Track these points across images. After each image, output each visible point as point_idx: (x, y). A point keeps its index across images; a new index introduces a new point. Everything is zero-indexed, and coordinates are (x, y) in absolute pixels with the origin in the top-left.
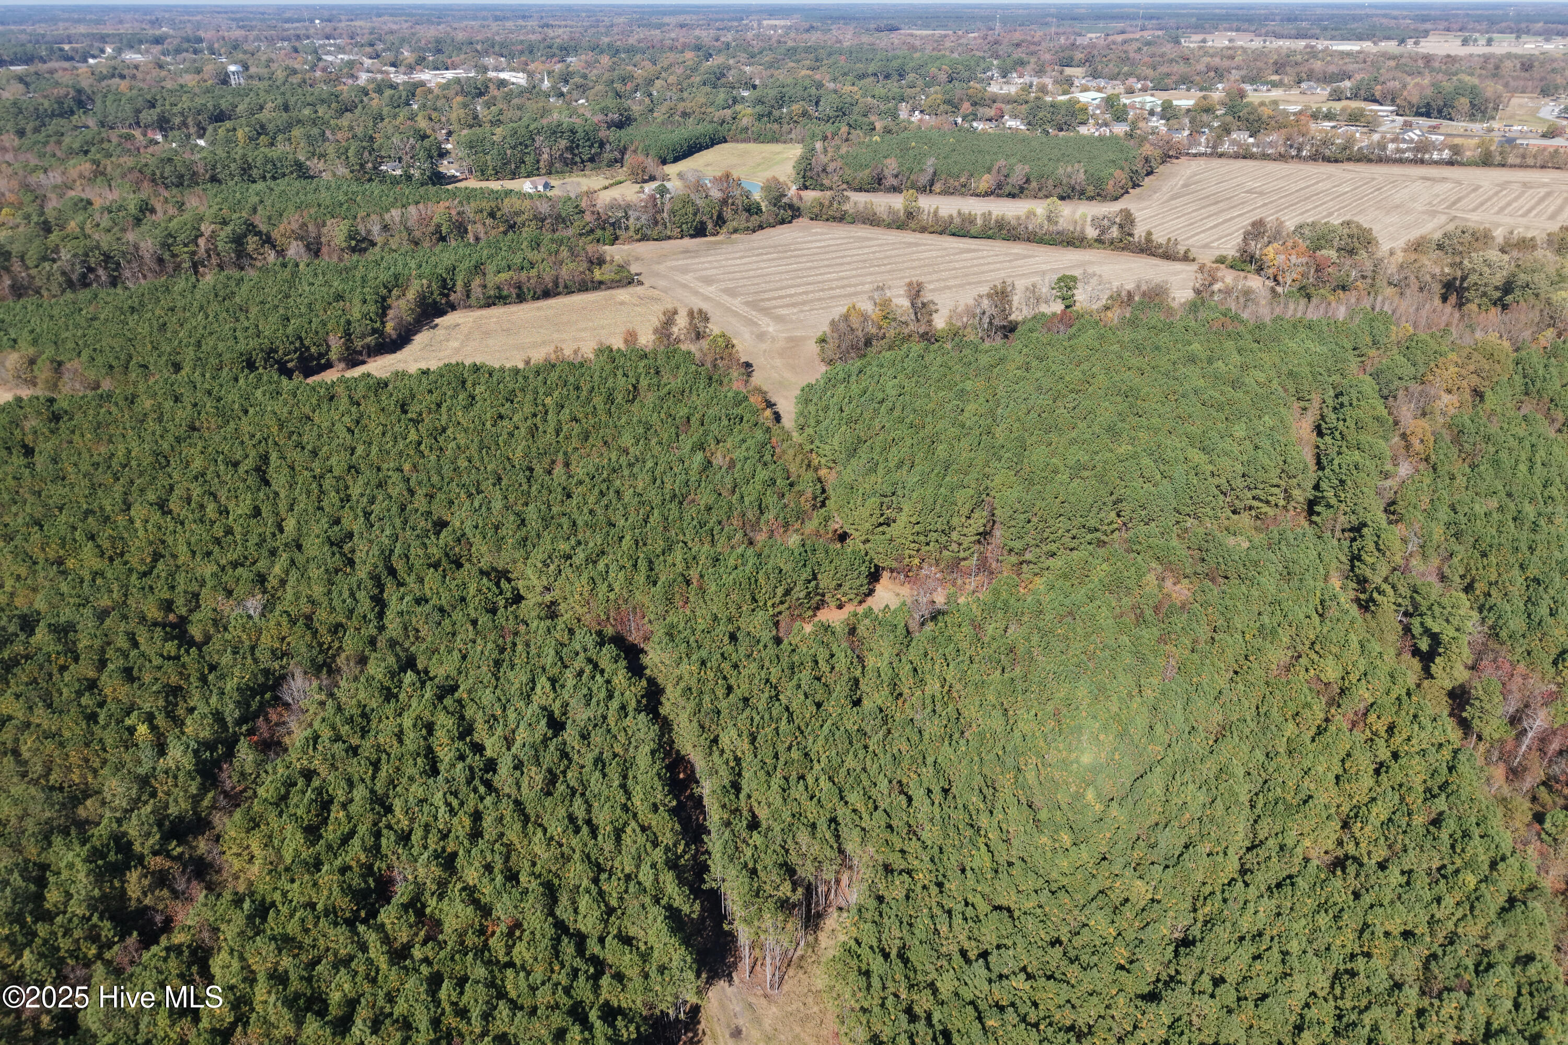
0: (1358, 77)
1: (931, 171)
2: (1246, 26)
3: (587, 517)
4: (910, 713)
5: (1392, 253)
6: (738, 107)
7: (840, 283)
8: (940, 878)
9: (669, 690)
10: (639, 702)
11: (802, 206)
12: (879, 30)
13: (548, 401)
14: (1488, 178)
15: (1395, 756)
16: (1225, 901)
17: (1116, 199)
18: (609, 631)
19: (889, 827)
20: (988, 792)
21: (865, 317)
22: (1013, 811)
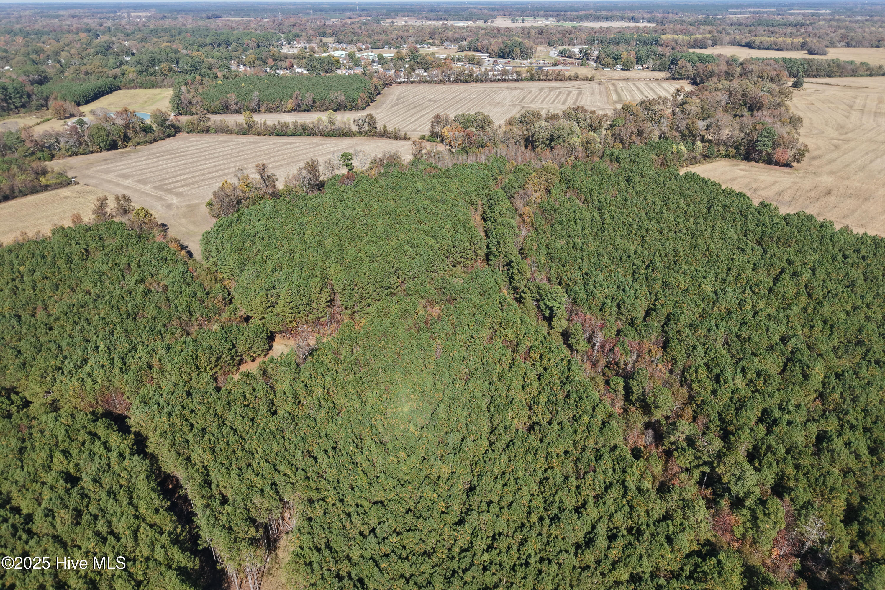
0: (469, 39)
1: (257, 99)
2: (411, 14)
3: (69, 340)
4: (307, 411)
5: (500, 127)
6: (124, 67)
7: (214, 169)
8: (341, 497)
9: (151, 436)
10: (131, 449)
11: (180, 125)
12: (208, 17)
13: (22, 268)
14: (534, 86)
15: (545, 369)
16: (485, 462)
17: (364, 109)
18: (100, 410)
19: (307, 478)
20: (358, 442)
21: (234, 188)
22: (373, 449)
